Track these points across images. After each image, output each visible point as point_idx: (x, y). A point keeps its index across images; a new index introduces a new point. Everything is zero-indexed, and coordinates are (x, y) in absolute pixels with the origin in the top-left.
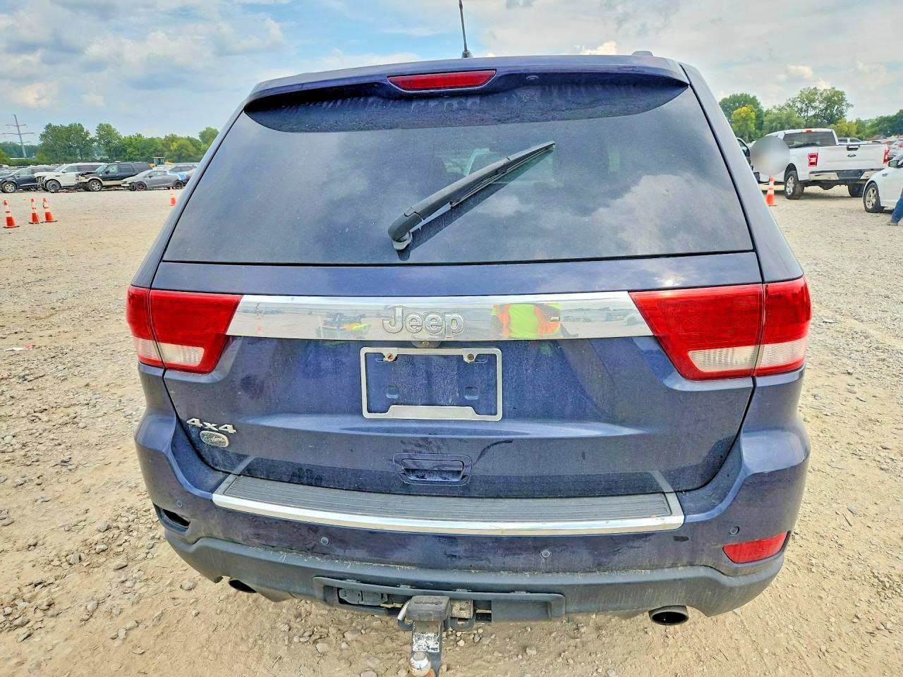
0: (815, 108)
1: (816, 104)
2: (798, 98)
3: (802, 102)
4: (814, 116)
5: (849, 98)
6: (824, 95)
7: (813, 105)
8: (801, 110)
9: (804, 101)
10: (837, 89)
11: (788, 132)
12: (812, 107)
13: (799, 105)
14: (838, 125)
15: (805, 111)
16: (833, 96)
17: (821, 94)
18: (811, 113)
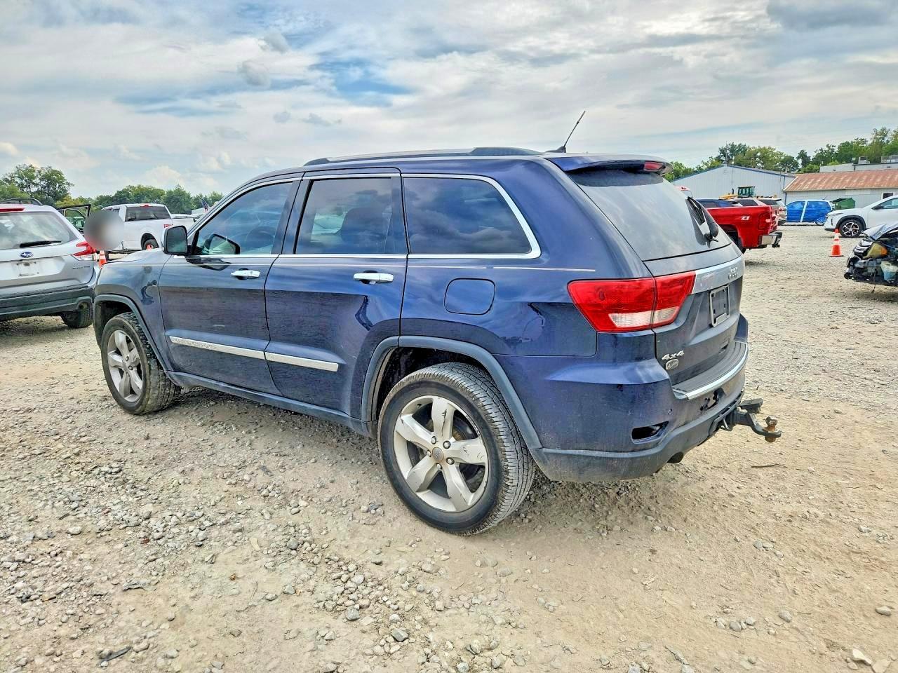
0: (36, 185)
1: (37, 181)
2: (16, 173)
3: (21, 178)
4: (38, 192)
5: (68, 177)
6: (43, 173)
7: (34, 181)
8: (21, 186)
9: (23, 177)
10: (53, 169)
11: (129, 205)
12: (33, 183)
13: (18, 180)
14: (65, 201)
15: (27, 187)
16: (52, 174)
17: (39, 172)
18: (34, 189)
